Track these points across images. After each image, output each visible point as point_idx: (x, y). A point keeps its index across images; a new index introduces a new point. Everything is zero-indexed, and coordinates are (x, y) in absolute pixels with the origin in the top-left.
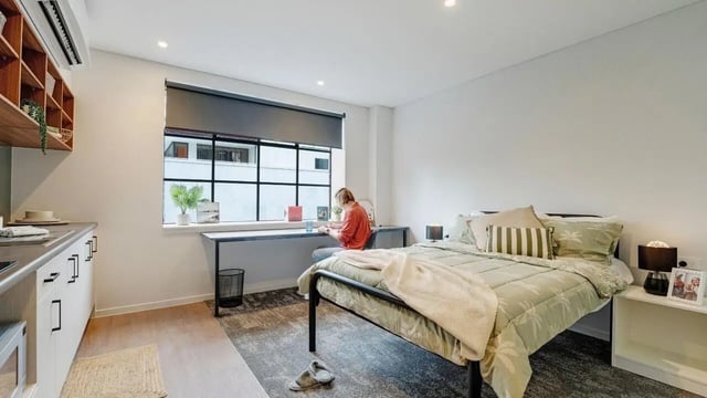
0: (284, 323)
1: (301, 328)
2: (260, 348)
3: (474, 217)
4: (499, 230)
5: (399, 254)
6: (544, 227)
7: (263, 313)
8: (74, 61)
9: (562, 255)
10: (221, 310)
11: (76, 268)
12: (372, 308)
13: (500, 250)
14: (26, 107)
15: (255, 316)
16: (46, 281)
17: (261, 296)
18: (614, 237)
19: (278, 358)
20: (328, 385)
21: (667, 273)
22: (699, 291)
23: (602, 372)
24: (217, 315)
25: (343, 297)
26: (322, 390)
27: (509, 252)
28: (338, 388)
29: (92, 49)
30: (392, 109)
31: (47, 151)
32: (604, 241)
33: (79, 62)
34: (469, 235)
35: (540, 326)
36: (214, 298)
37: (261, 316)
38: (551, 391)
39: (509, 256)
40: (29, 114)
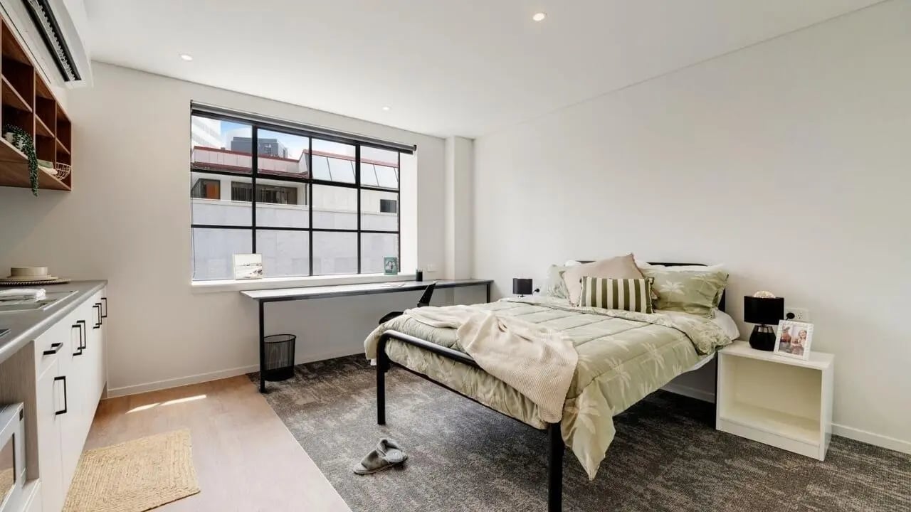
0: (347, 398)
1: (367, 402)
2: (316, 426)
3: (568, 267)
4: (594, 281)
5: (481, 312)
6: (644, 276)
7: (321, 386)
8: (71, 76)
9: (662, 309)
10: (267, 384)
11: (82, 337)
12: (447, 372)
13: (594, 304)
14: (10, 135)
15: (310, 390)
16: (46, 353)
17: (316, 367)
18: (719, 287)
19: (340, 438)
20: (400, 466)
21: (774, 326)
22: (806, 344)
23: (706, 437)
24: (263, 390)
25: (414, 360)
26: (392, 472)
27: (605, 306)
28: (412, 468)
29: (93, 61)
30: (473, 140)
31: (38, 191)
32: (707, 292)
33: (77, 78)
34: (562, 289)
35: (628, 385)
36: (259, 370)
37: (318, 390)
38: (651, 460)
39: (603, 311)
40: (14, 144)
